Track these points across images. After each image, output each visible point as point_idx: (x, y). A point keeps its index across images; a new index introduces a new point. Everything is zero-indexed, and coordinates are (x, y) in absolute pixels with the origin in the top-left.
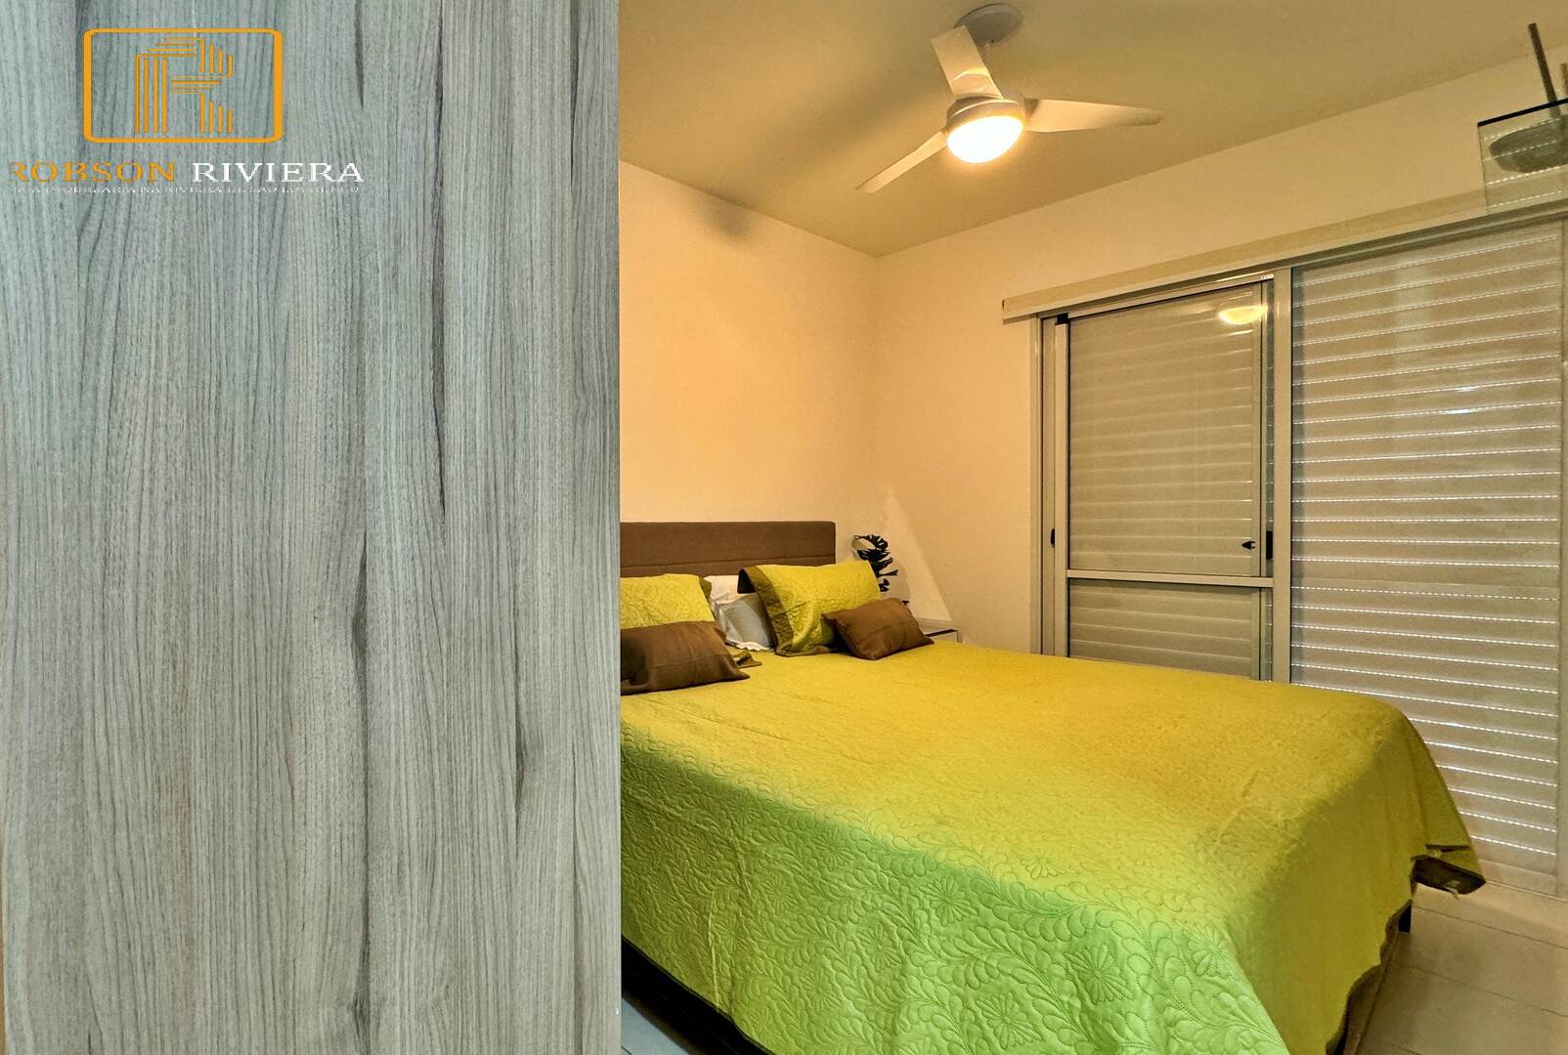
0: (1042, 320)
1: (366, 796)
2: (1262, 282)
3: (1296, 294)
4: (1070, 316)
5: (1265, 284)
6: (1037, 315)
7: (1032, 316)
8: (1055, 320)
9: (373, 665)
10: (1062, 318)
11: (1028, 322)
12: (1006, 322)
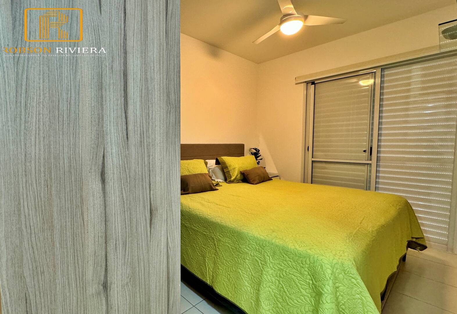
0: (307, 83)
1: (105, 224)
2: (372, 72)
3: (382, 76)
4: (315, 83)
5: (373, 73)
6: (306, 82)
7: (304, 82)
8: (311, 84)
9: (107, 187)
10: (313, 83)
11: (303, 84)
12: (296, 84)
